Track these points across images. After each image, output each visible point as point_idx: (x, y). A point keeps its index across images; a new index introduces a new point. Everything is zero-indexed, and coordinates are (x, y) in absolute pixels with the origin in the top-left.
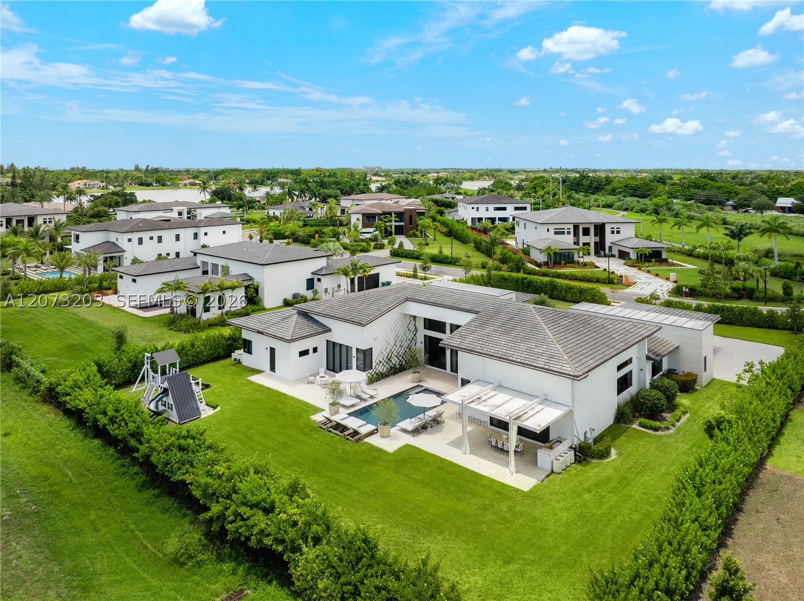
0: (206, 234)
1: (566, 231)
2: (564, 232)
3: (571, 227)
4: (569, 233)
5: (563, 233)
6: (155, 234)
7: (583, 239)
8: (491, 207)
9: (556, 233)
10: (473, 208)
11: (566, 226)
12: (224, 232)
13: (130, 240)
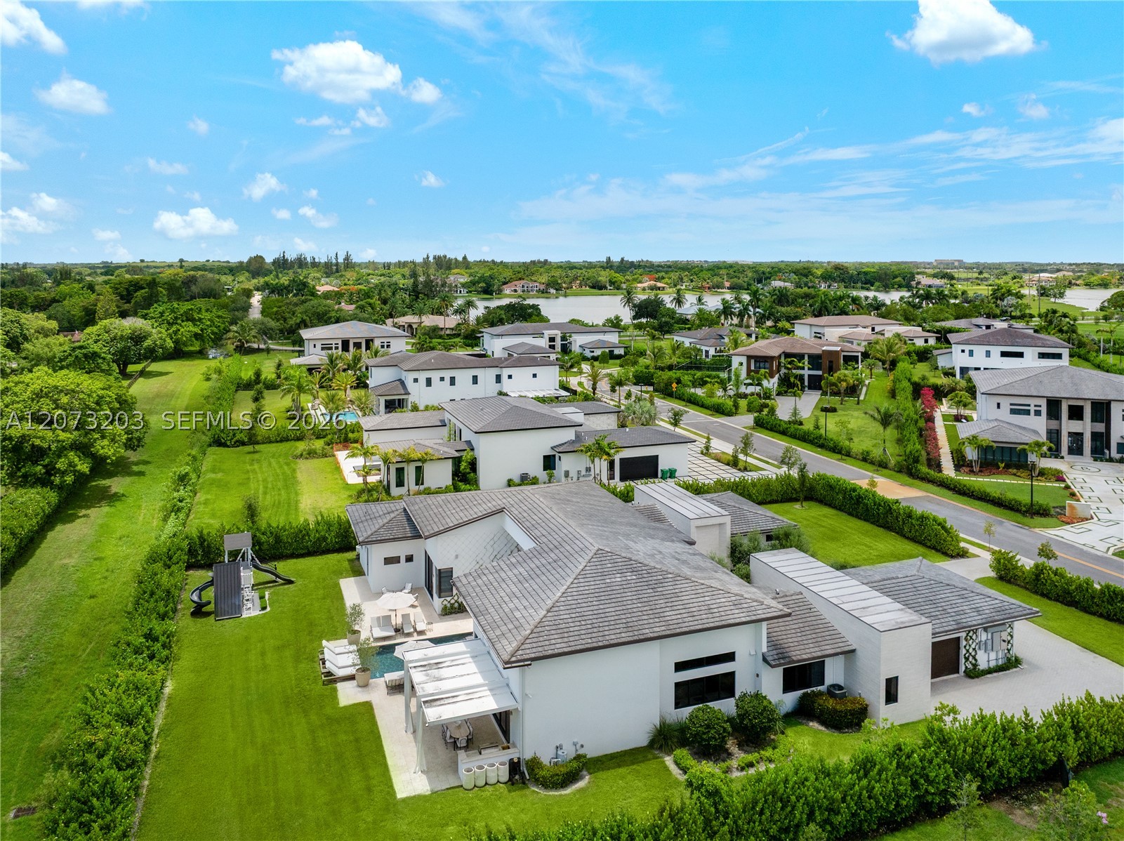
0: (510, 377)
1: (1032, 409)
2: (1029, 410)
3: (1043, 403)
4: (1038, 413)
5: (1027, 413)
6: (448, 374)
7: (1068, 426)
8: (996, 351)
9: (1013, 412)
10: (963, 351)
11: (1033, 402)
12: (535, 376)
13: (416, 380)
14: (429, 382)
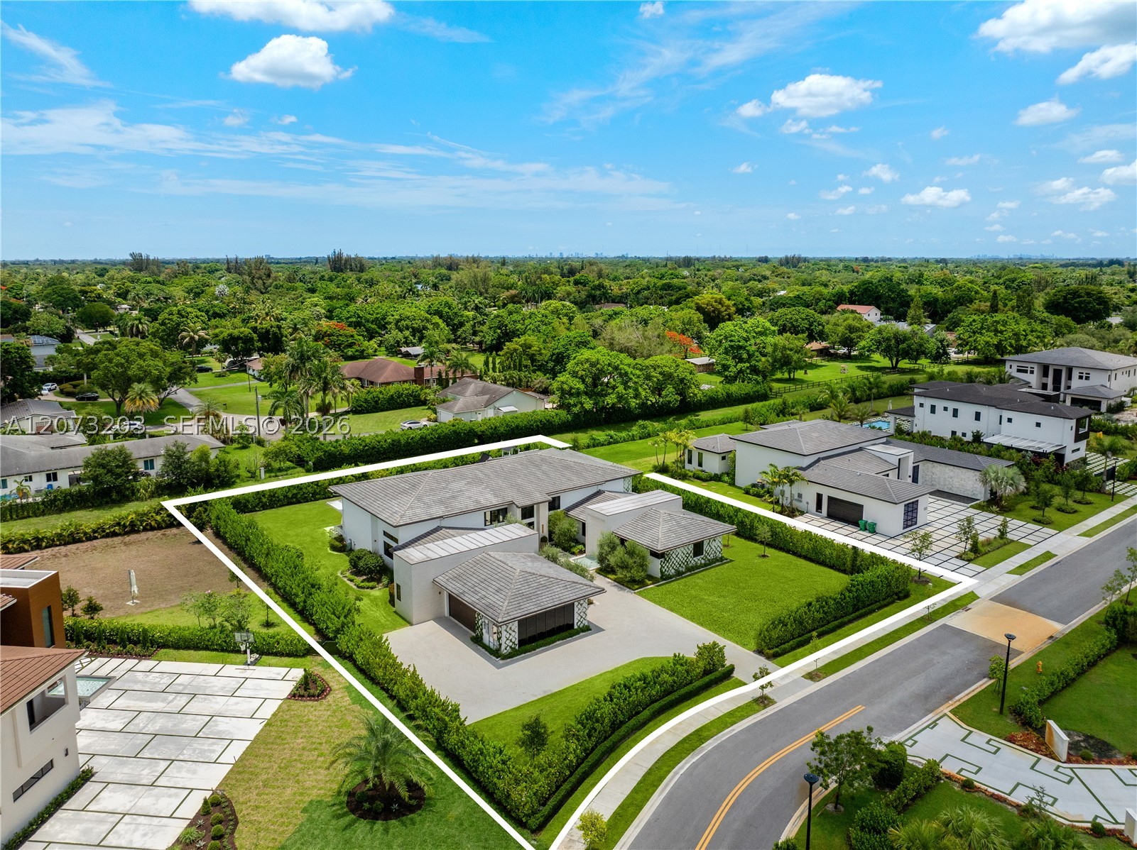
0: (1010, 420)
6: (952, 405)
12: (1038, 425)
14: (933, 409)
